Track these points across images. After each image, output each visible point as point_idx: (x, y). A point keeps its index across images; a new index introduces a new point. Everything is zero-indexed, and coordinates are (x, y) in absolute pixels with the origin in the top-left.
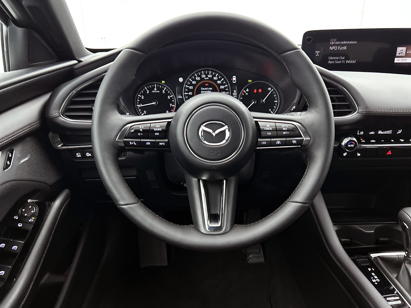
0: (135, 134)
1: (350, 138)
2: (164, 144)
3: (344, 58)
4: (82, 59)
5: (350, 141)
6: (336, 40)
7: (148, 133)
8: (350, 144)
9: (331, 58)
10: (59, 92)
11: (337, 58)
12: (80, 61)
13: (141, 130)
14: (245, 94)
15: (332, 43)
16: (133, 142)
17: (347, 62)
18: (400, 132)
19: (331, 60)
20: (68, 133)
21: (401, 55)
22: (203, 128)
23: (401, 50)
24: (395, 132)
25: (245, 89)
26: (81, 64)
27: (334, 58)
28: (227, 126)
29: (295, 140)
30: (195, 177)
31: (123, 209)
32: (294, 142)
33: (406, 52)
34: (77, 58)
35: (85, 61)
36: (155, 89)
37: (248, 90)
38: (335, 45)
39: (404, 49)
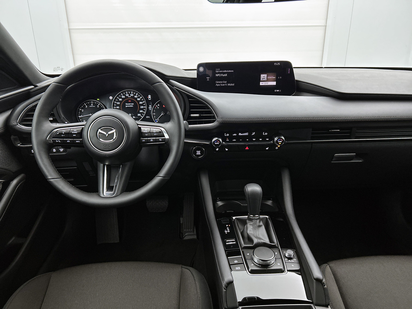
0: (59, 136)
1: (216, 138)
2: (79, 142)
3: (226, 82)
4: (38, 85)
5: (217, 140)
6: (219, 69)
7: (69, 135)
8: (216, 142)
9: (218, 82)
10: (16, 109)
11: (222, 82)
12: (36, 86)
13: (63, 133)
14: (157, 108)
15: (217, 71)
16: (58, 140)
17: (229, 85)
18: (254, 134)
19: (218, 84)
20: (24, 136)
21: (264, 80)
22: (100, 131)
23: (263, 76)
24: (250, 134)
25: (157, 104)
26: (37, 88)
27: (220, 82)
28: (115, 130)
29: (161, 139)
30: (102, 163)
31: (50, 181)
32: (160, 140)
33: (267, 77)
34: (34, 84)
35: (40, 86)
36: (92, 105)
37: (159, 105)
38: (219, 73)
39: (265, 75)
